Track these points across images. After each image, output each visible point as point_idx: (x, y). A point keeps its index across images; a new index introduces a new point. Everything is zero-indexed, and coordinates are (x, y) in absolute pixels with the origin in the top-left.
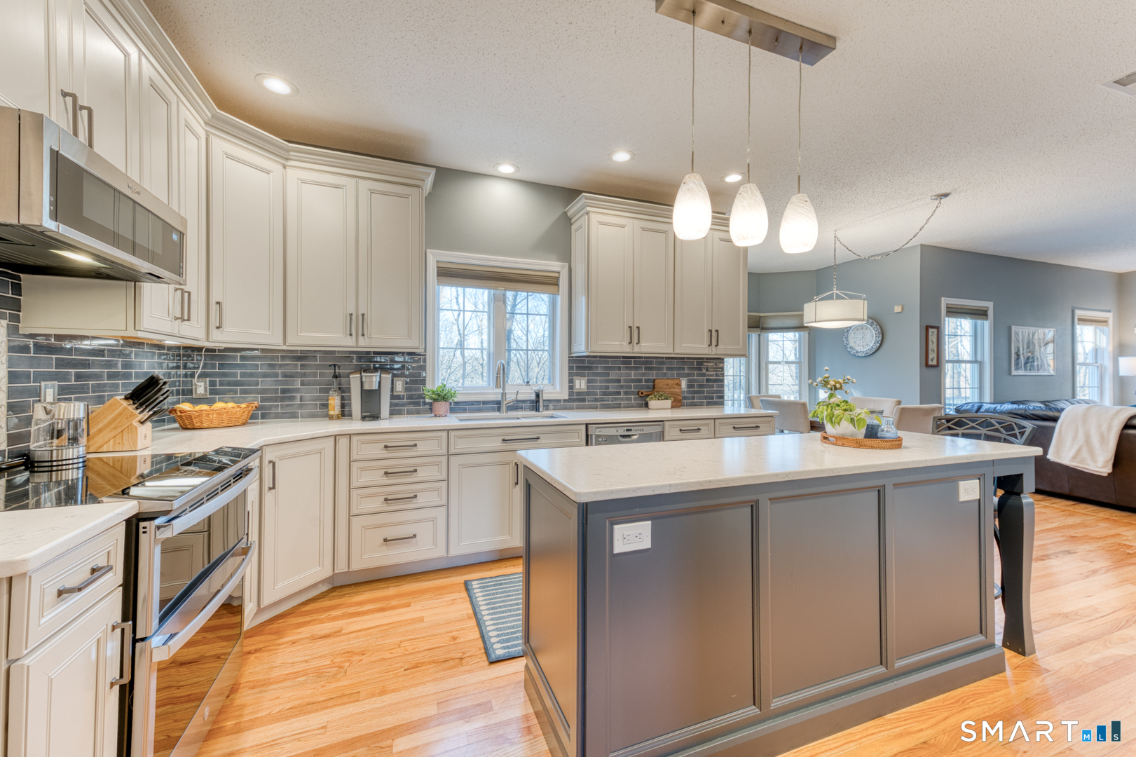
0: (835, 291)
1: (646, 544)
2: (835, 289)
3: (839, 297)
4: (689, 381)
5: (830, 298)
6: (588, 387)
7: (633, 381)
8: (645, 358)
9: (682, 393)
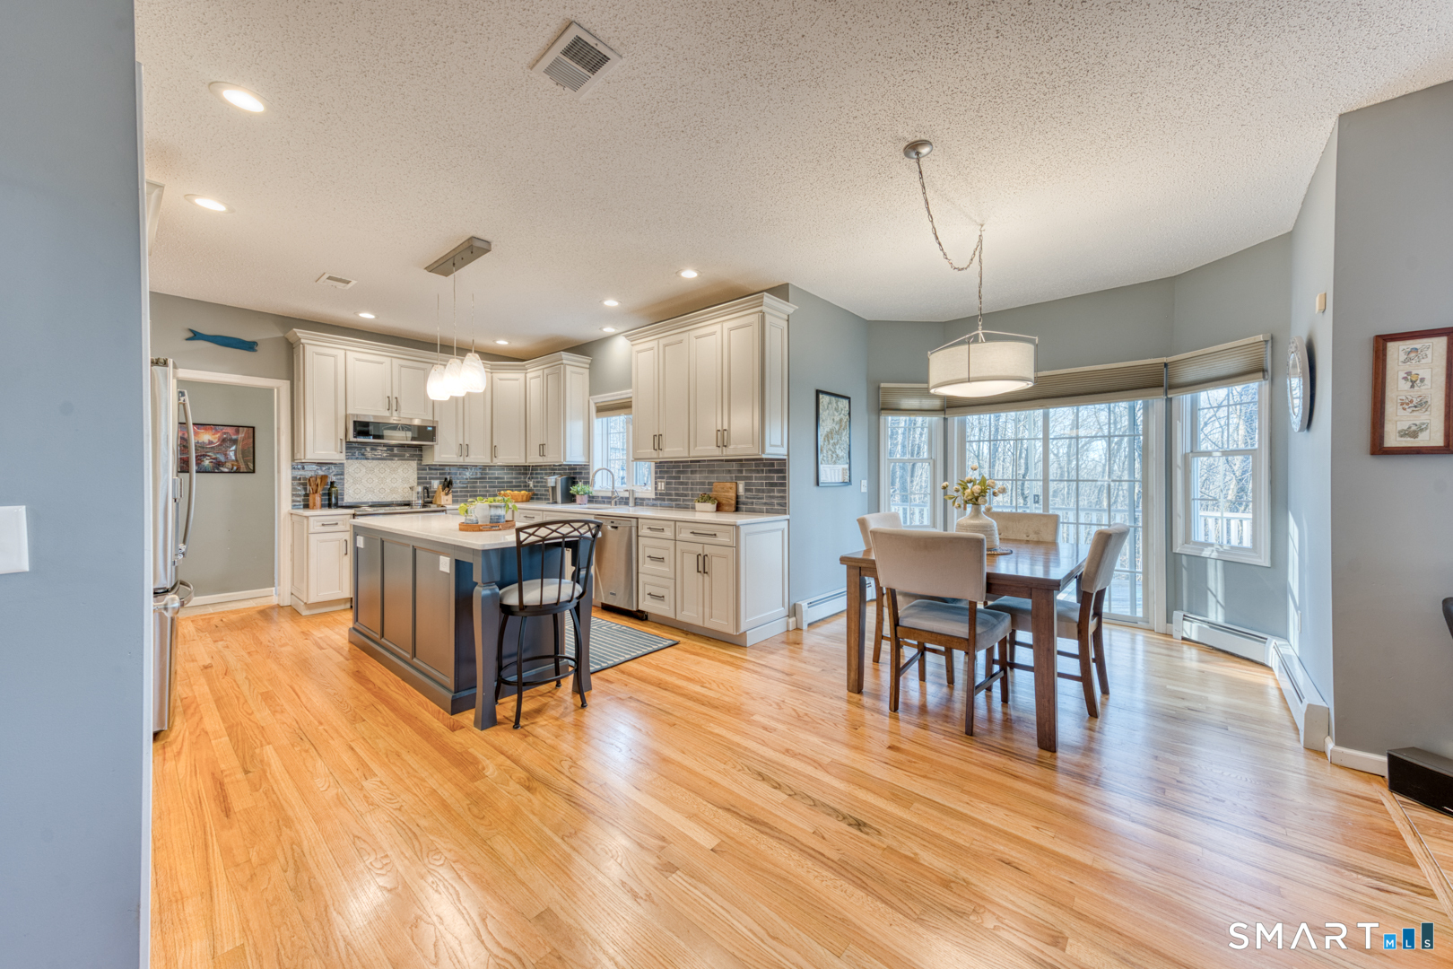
0: (980, 332)
1: (362, 538)
2: (980, 327)
4: (746, 485)
6: (666, 489)
7: (697, 484)
8: (708, 461)
9: (737, 497)
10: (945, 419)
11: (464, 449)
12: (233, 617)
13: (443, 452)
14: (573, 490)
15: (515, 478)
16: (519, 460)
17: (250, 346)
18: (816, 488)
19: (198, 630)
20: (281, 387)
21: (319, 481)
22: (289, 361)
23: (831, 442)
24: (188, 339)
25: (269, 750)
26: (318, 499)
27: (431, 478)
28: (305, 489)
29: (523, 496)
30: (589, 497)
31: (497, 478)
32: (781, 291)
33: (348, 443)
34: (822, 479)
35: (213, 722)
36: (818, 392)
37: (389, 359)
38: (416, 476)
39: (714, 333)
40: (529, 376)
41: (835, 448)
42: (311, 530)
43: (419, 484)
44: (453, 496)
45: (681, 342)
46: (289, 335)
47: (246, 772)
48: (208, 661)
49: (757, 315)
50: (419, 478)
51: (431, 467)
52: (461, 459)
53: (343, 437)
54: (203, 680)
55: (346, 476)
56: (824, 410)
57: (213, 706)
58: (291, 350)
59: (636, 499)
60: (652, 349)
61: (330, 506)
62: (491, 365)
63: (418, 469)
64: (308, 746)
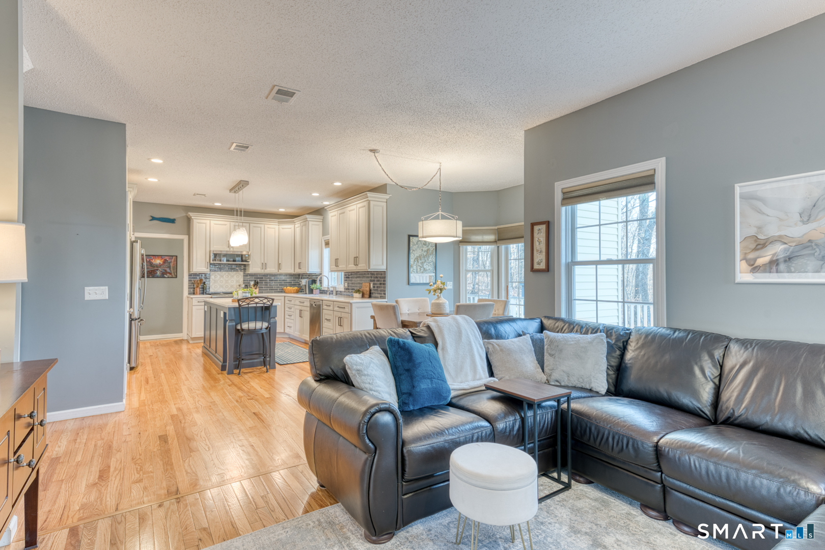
0: (440, 213)
3: (444, 218)
4: (374, 284)
5: (437, 218)
6: (347, 286)
7: (356, 284)
9: (370, 290)
10: (498, 247)
11: (264, 266)
12: (165, 342)
13: (255, 268)
14: (313, 286)
15: (293, 280)
16: (291, 271)
17: (172, 221)
18: (408, 286)
19: (151, 345)
20: (185, 238)
21: (199, 282)
22: (188, 228)
23: (420, 261)
24: (151, 220)
25: (163, 374)
26: (198, 290)
27: (249, 281)
28: (194, 286)
29: (294, 290)
30: (320, 290)
31: (284, 280)
32: (380, 189)
33: (211, 264)
34: (412, 281)
35: (149, 368)
36: (409, 236)
37: (229, 222)
38: (242, 279)
39: (354, 210)
40: (296, 226)
41: (423, 265)
42: (193, 304)
43: (244, 283)
44: (259, 290)
45: (344, 213)
46: (187, 215)
47: (155, 377)
48: (152, 354)
49: (366, 202)
50: (244, 280)
51: (251, 275)
52: (263, 271)
53: (208, 261)
54: (149, 359)
55: (211, 280)
56: (414, 245)
57: (150, 365)
58: (189, 220)
59: (337, 292)
60: (335, 215)
61: (203, 293)
62: (278, 221)
63: (244, 276)
64: (174, 374)
